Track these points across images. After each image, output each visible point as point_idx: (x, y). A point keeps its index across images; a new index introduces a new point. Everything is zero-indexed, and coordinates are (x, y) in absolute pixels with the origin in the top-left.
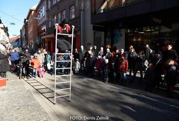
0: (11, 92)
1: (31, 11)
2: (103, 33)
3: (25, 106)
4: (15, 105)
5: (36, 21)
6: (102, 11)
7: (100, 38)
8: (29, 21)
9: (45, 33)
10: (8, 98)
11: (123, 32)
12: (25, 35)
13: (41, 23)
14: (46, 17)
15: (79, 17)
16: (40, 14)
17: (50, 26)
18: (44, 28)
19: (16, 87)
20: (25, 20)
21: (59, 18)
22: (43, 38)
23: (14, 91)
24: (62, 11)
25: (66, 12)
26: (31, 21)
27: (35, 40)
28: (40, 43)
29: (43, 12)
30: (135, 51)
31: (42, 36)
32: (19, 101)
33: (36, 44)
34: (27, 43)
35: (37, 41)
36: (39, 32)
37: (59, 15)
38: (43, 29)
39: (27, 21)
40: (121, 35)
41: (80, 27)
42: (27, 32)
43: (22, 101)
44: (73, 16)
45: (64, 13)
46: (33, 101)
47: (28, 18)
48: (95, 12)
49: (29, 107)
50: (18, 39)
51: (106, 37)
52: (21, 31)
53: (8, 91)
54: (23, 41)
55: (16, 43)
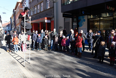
1: (18, 3)
2: (71, 19)
3: (10, 69)
4: (3, 69)
7: (69, 23)
8: (17, 11)
11: (86, 18)
12: (14, 21)
15: (53, 7)
16: (24, 6)
21: (39, 8)
24: (41, 3)
25: (43, 4)
29: (27, 4)
33: (22, 28)
34: (16, 27)
37: (39, 6)
39: (15, 10)
40: (84, 20)
41: (54, 15)
42: (15, 19)
43: (8, 67)
44: (49, 7)
45: (42, 4)
47: (16, 9)
48: (64, 4)
49: (13, 70)
50: (9, 24)
51: (73, 21)
52: (11, 18)
54: (13, 26)
55: (7, 27)
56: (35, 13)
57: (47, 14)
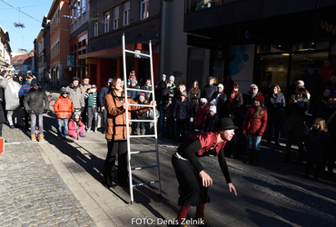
0: (14, 167)
1: (57, 1)
2: (208, 52)
3: (42, 200)
4: (22, 196)
5: (68, 23)
6: (209, 5)
7: (201, 62)
8: (54, 22)
9: (85, 47)
10: (7, 182)
11: (251, 50)
12: (44, 51)
13: (78, 26)
14: (88, 14)
15: (159, 17)
16: (75, 8)
17: (96, 34)
18: (84, 37)
19: (24, 158)
20: (45, 19)
21: (117, 17)
22: (80, 57)
23: (19, 166)
24: (123, 3)
25: (131, 6)
26: (58, 21)
27: (63, 62)
28: (74, 69)
29: (84, 5)
30: (282, 91)
31: (80, 53)
32: (31, 188)
33: (65, 70)
34: (48, 68)
35: (69, 63)
36: (72, 45)
37: (117, 11)
38: (81, 39)
39: (48, 21)
40: (246, 58)
41: (160, 38)
42: (47, 44)
43: (37, 189)
44: (146, 15)
45: (127, 7)
46: (61, 190)
47: (50, 16)
48: (193, 8)
49: (53, 204)
50: (30, 58)
52: (35, 42)
53: (5, 165)
54: (40, 64)
55: (26, 66)
56: (107, 30)
57: (140, 35)
